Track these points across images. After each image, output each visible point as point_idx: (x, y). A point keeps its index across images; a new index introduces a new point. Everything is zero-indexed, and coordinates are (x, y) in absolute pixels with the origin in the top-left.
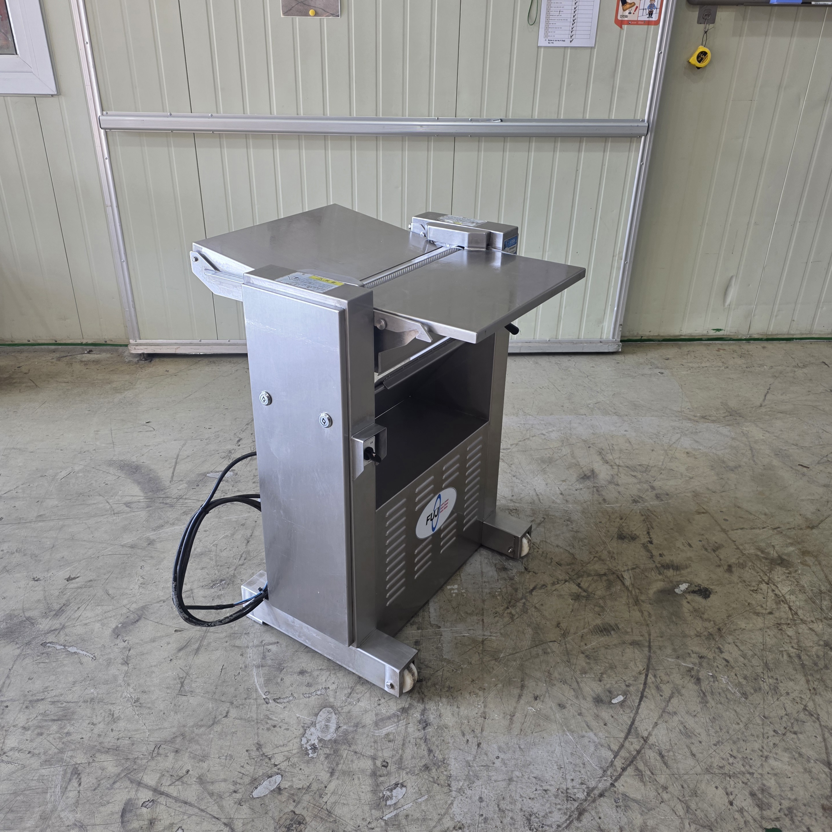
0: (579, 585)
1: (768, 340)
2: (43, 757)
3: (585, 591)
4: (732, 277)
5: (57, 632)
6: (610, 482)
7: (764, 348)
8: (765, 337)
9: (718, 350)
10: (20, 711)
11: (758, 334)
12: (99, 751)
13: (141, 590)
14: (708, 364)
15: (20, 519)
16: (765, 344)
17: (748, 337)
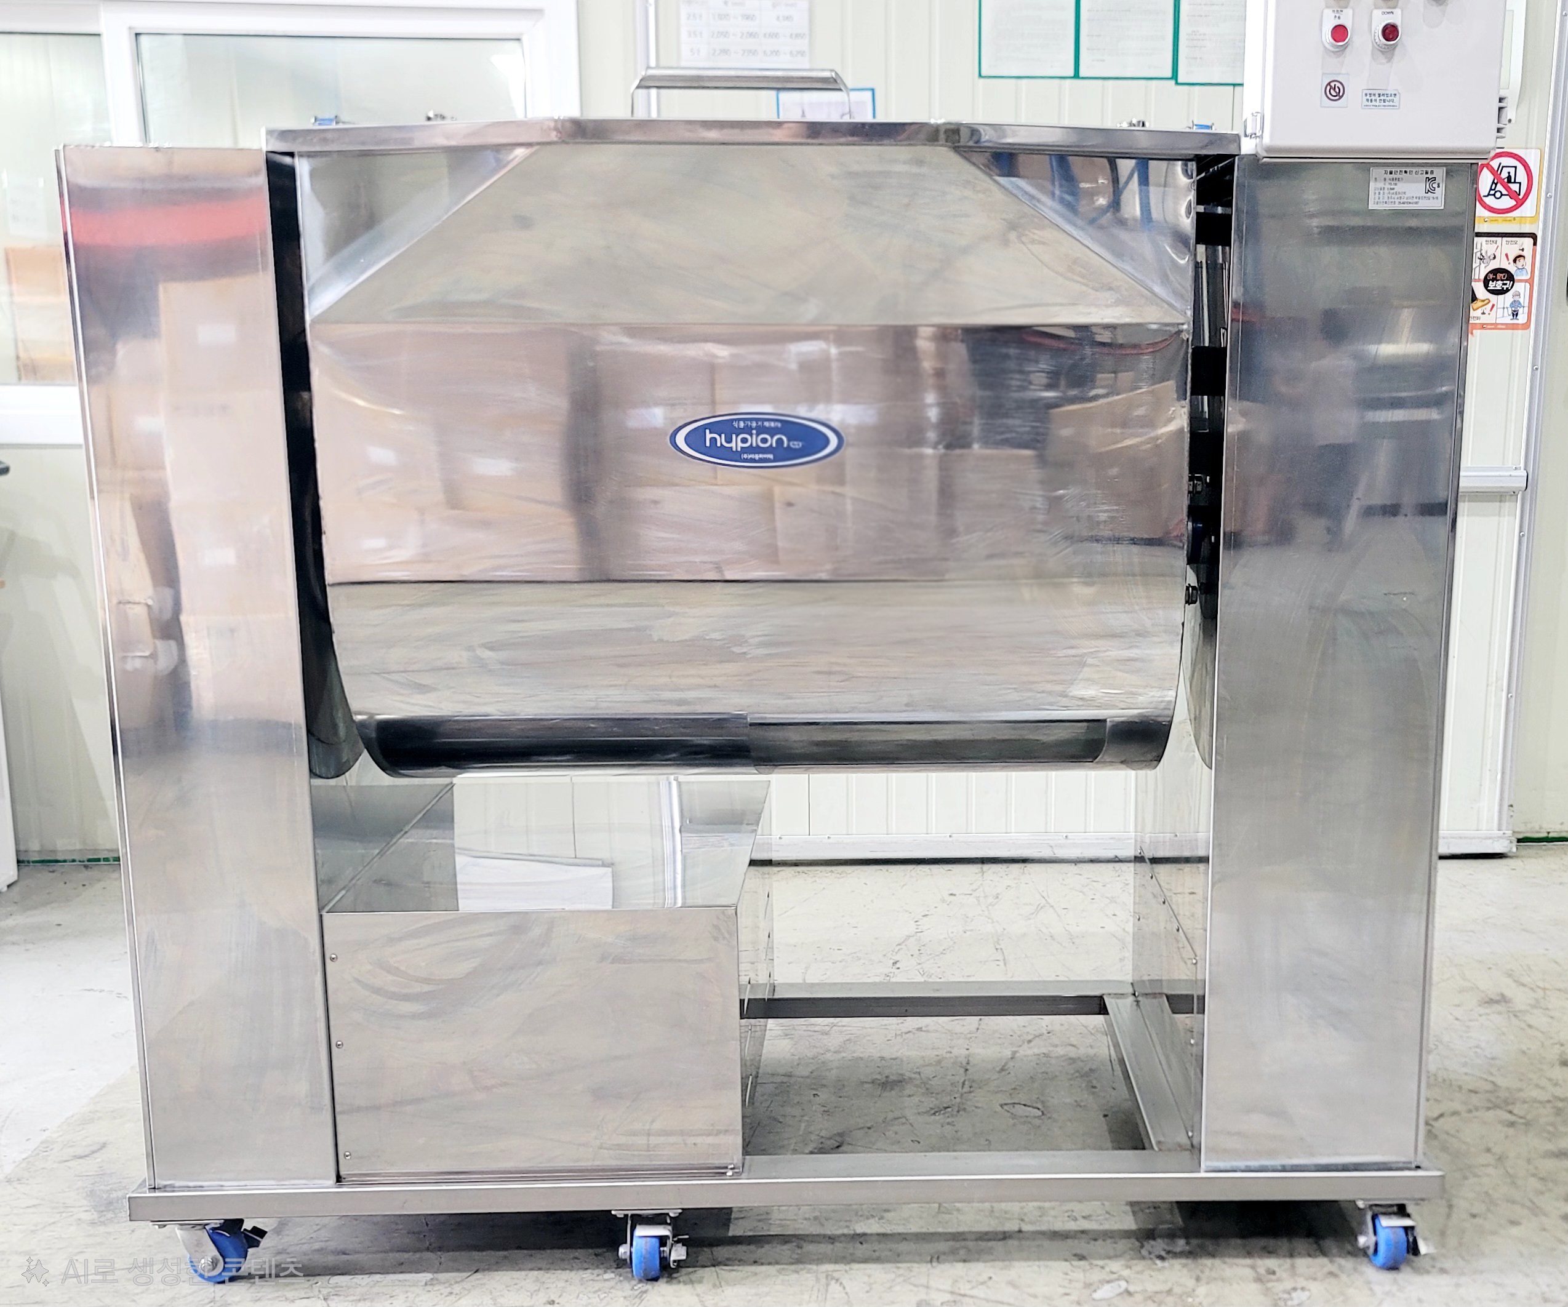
0: (1510, 1112)
3: (1521, 1117)
6: (1534, 1007)
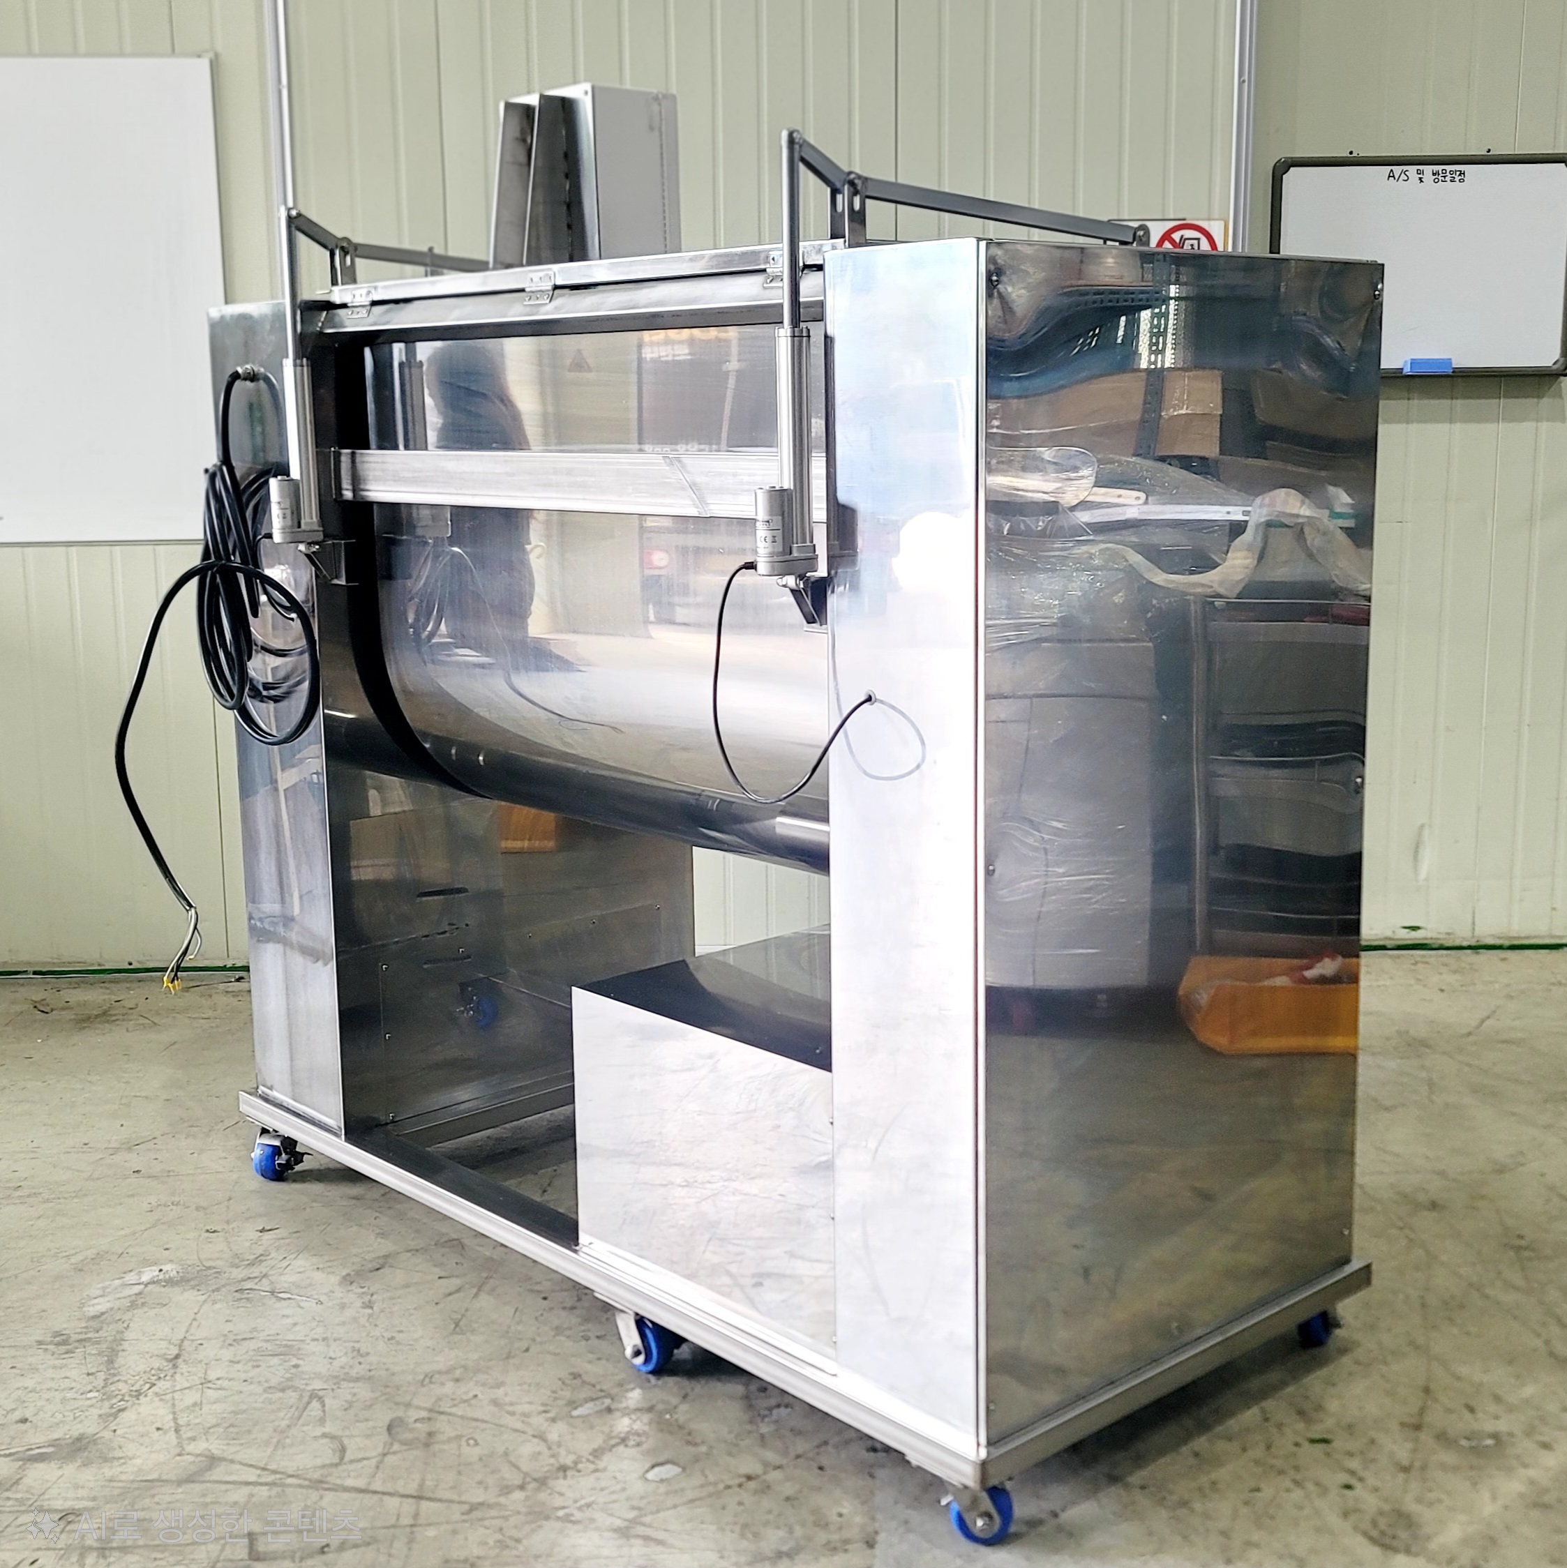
1: (1513, 948)
2: (266, 1385)
4: (1422, 826)
5: (257, 1280)
7: (1504, 959)
8: (1507, 943)
9: (1416, 963)
10: (221, 1348)
11: (1493, 936)
12: (344, 1380)
13: (379, 1240)
14: (1388, 982)
15: (169, 1171)
16: (1509, 954)
17: (1473, 943)
